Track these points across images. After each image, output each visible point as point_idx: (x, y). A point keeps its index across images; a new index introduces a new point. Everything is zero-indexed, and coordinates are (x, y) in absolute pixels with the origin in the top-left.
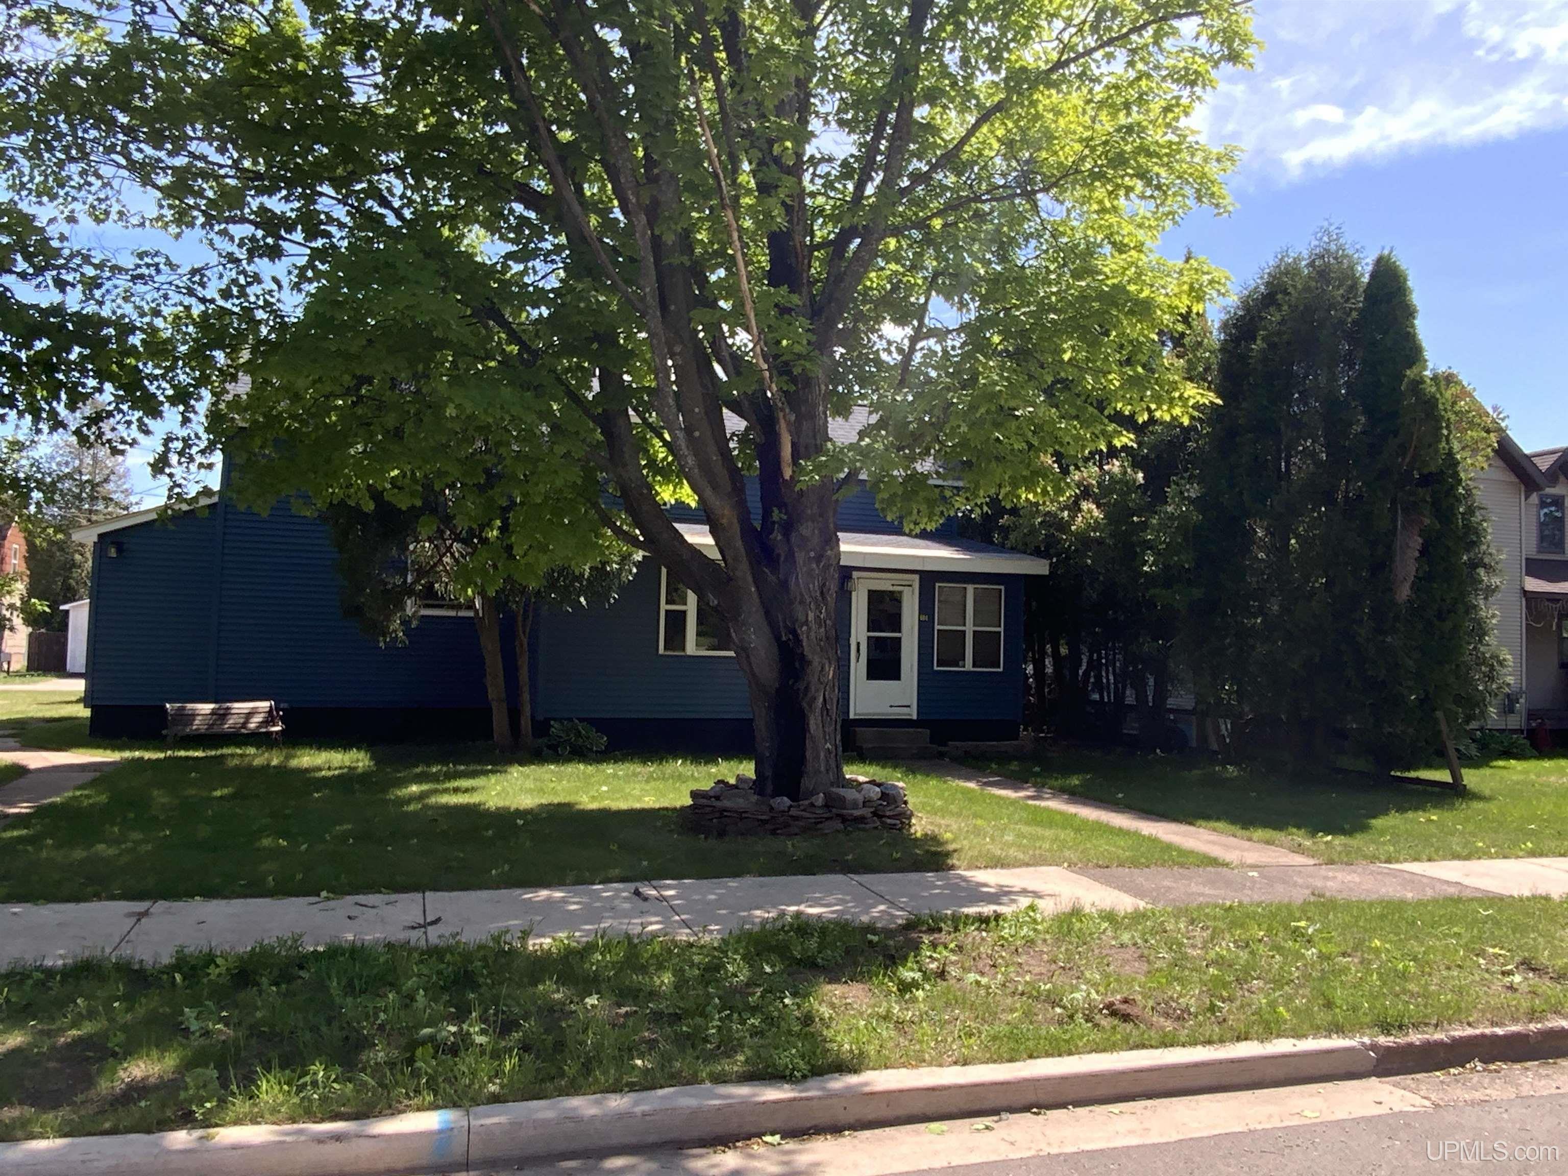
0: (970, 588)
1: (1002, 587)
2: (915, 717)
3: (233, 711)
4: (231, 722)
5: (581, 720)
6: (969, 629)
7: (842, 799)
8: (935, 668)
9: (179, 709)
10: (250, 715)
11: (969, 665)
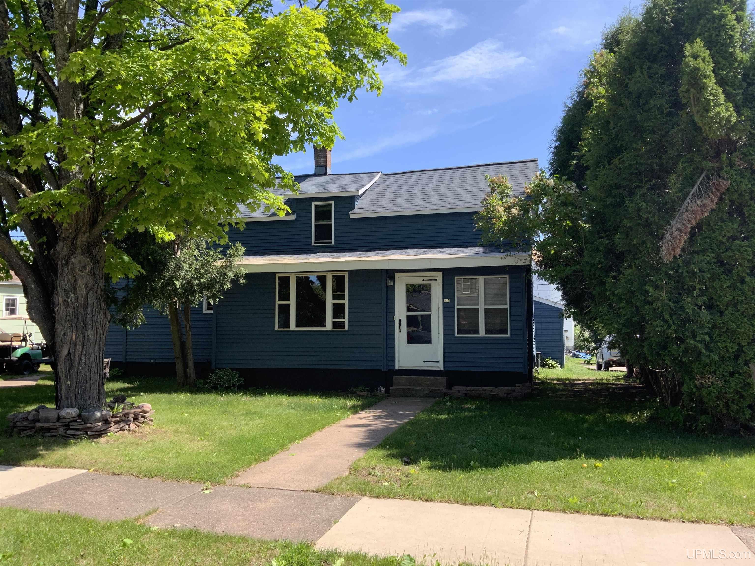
0: (481, 279)
1: (507, 276)
2: (442, 369)
6: (482, 307)
8: (456, 335)
11: (482, 333)
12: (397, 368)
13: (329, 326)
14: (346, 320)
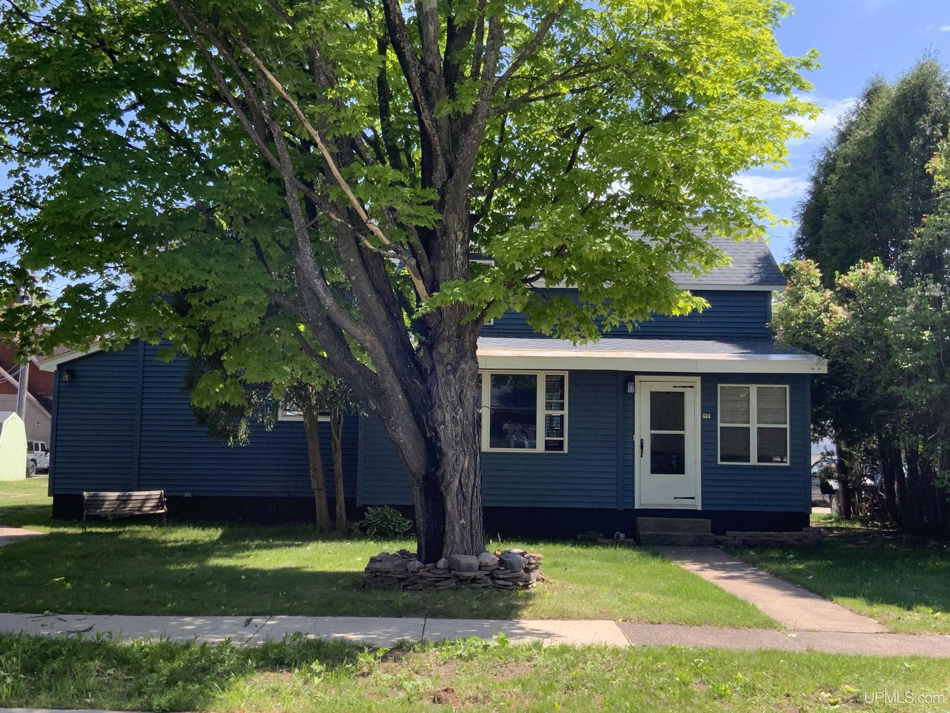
0: (753, 389)
1: (787, 386)
2: (699, 508)
3: (134, 498)
4: (131, 506)
5: (390, 506)
6: (754, 426)
7: (458, 563)
8: (719, 462)
9: (94, 496)
10: (145, 501)
11: (754, 460)
12: (637, 507)
13: (540, 448)
14: (566, 439)
